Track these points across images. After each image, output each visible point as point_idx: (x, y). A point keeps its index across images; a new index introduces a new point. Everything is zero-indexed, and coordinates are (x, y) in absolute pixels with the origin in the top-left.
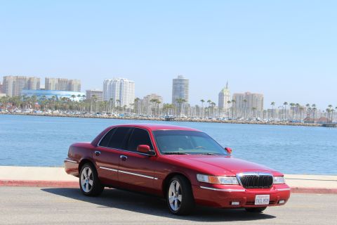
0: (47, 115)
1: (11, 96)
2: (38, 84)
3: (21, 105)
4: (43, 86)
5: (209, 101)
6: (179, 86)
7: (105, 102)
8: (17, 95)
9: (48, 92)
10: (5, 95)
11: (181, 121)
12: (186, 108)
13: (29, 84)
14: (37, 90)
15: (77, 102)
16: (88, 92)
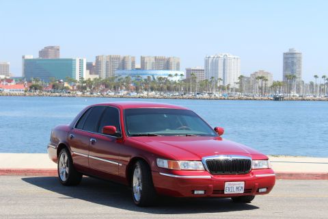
0: (143, 97)
1: (104, 77)
2: (133, 63)
3: (115, 87)
4: (138, 65)
5: (324, 77)
6: (291, 61)
7: (207, 80)
8: (110, 76)
9: (144, 72)
10: (97, 76)
11: (292, 100)
12: (298, 86)
13: (123, 65)
14: (133, 70)
15: (175, 82)
16: (188, 71)
